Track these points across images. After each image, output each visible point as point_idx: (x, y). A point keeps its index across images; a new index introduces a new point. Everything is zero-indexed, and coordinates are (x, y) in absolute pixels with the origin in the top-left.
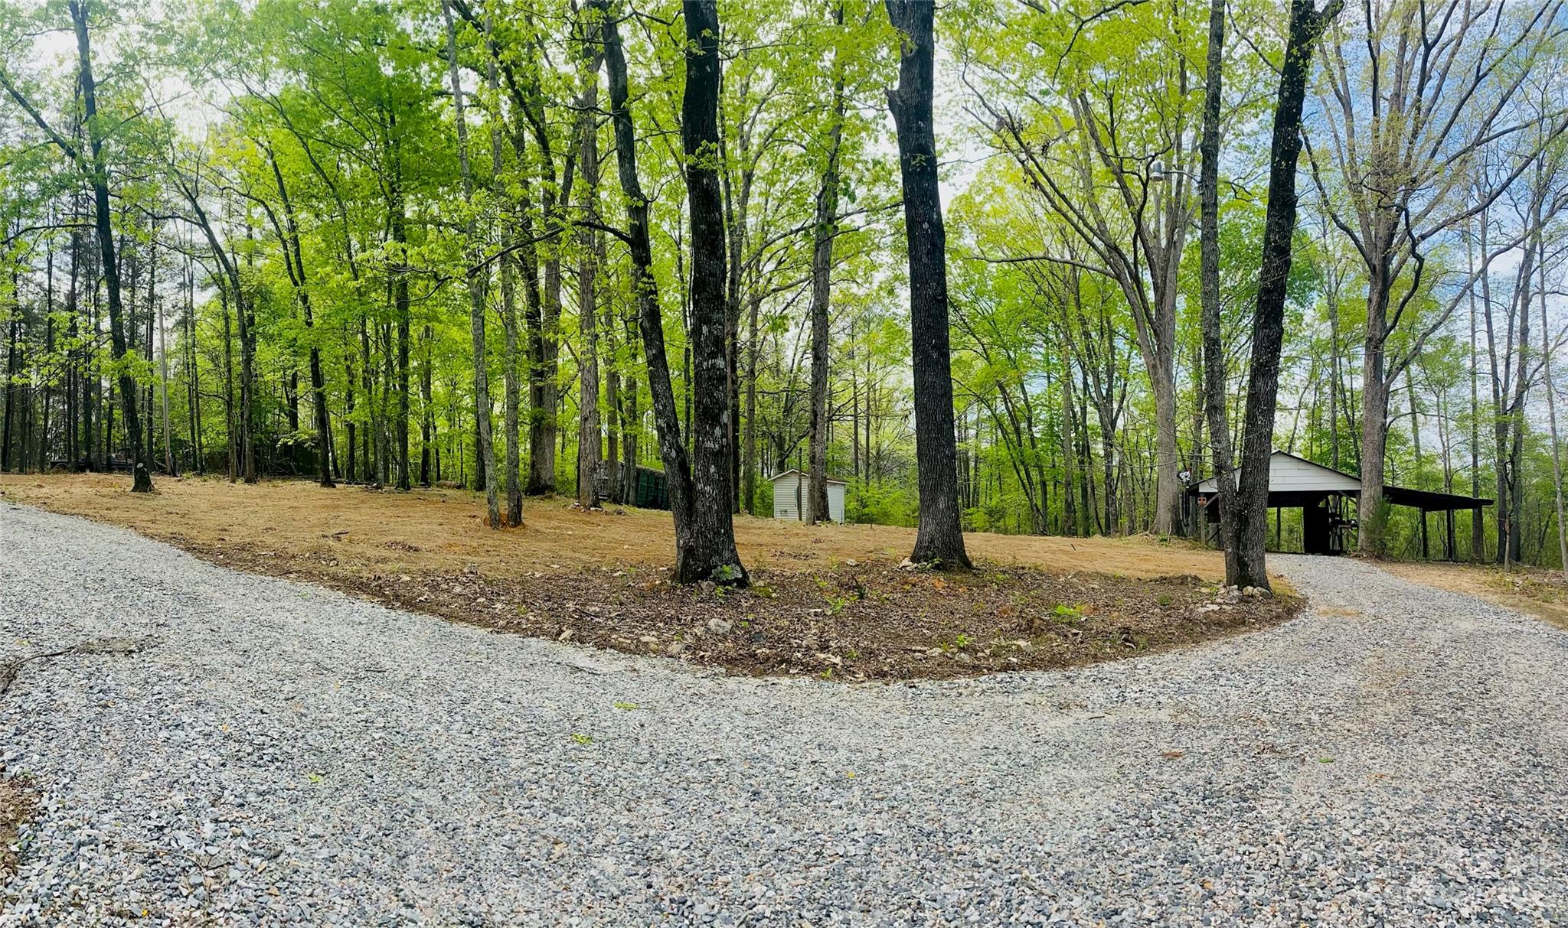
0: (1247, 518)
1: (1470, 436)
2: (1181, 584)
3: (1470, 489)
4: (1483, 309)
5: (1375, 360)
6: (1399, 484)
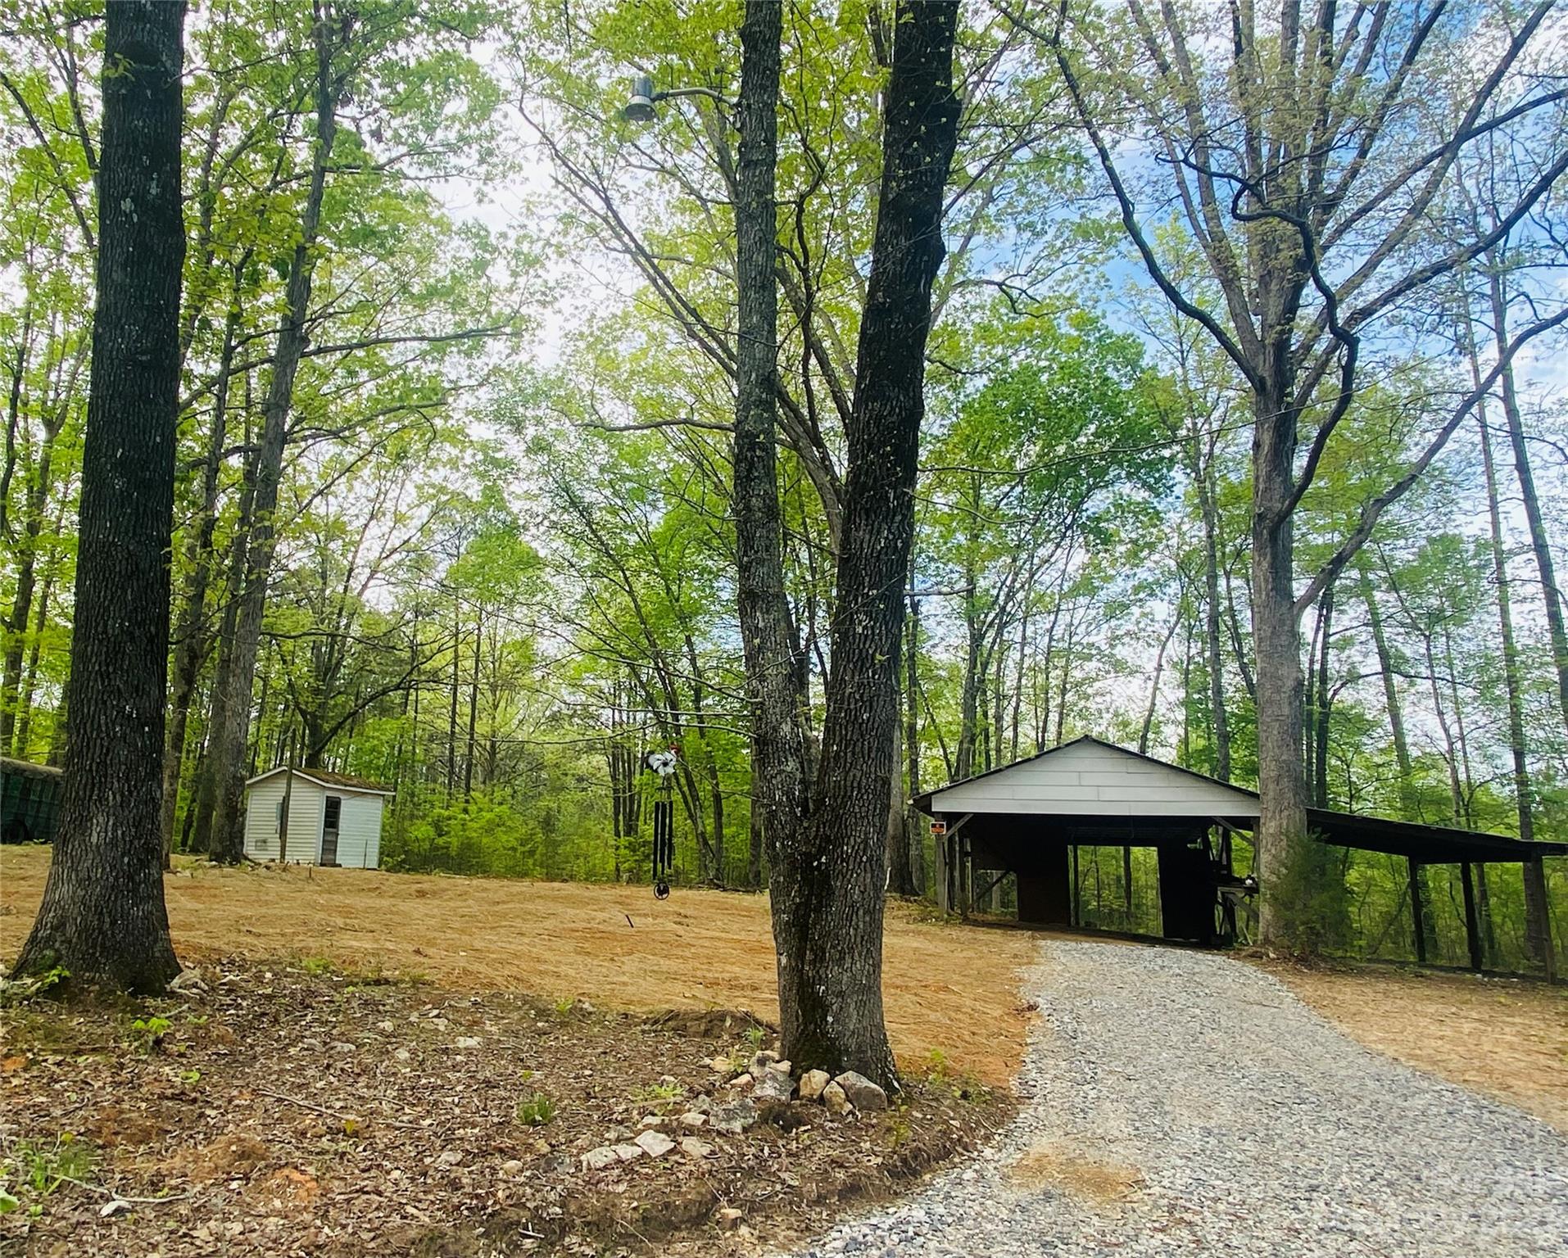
0: (826, 877)
1: (1503, 713)
2: (706, 1033)
3: (1515, 819)
4: (1511, 458)
5: (1274, 557)
6: (1363, 808)
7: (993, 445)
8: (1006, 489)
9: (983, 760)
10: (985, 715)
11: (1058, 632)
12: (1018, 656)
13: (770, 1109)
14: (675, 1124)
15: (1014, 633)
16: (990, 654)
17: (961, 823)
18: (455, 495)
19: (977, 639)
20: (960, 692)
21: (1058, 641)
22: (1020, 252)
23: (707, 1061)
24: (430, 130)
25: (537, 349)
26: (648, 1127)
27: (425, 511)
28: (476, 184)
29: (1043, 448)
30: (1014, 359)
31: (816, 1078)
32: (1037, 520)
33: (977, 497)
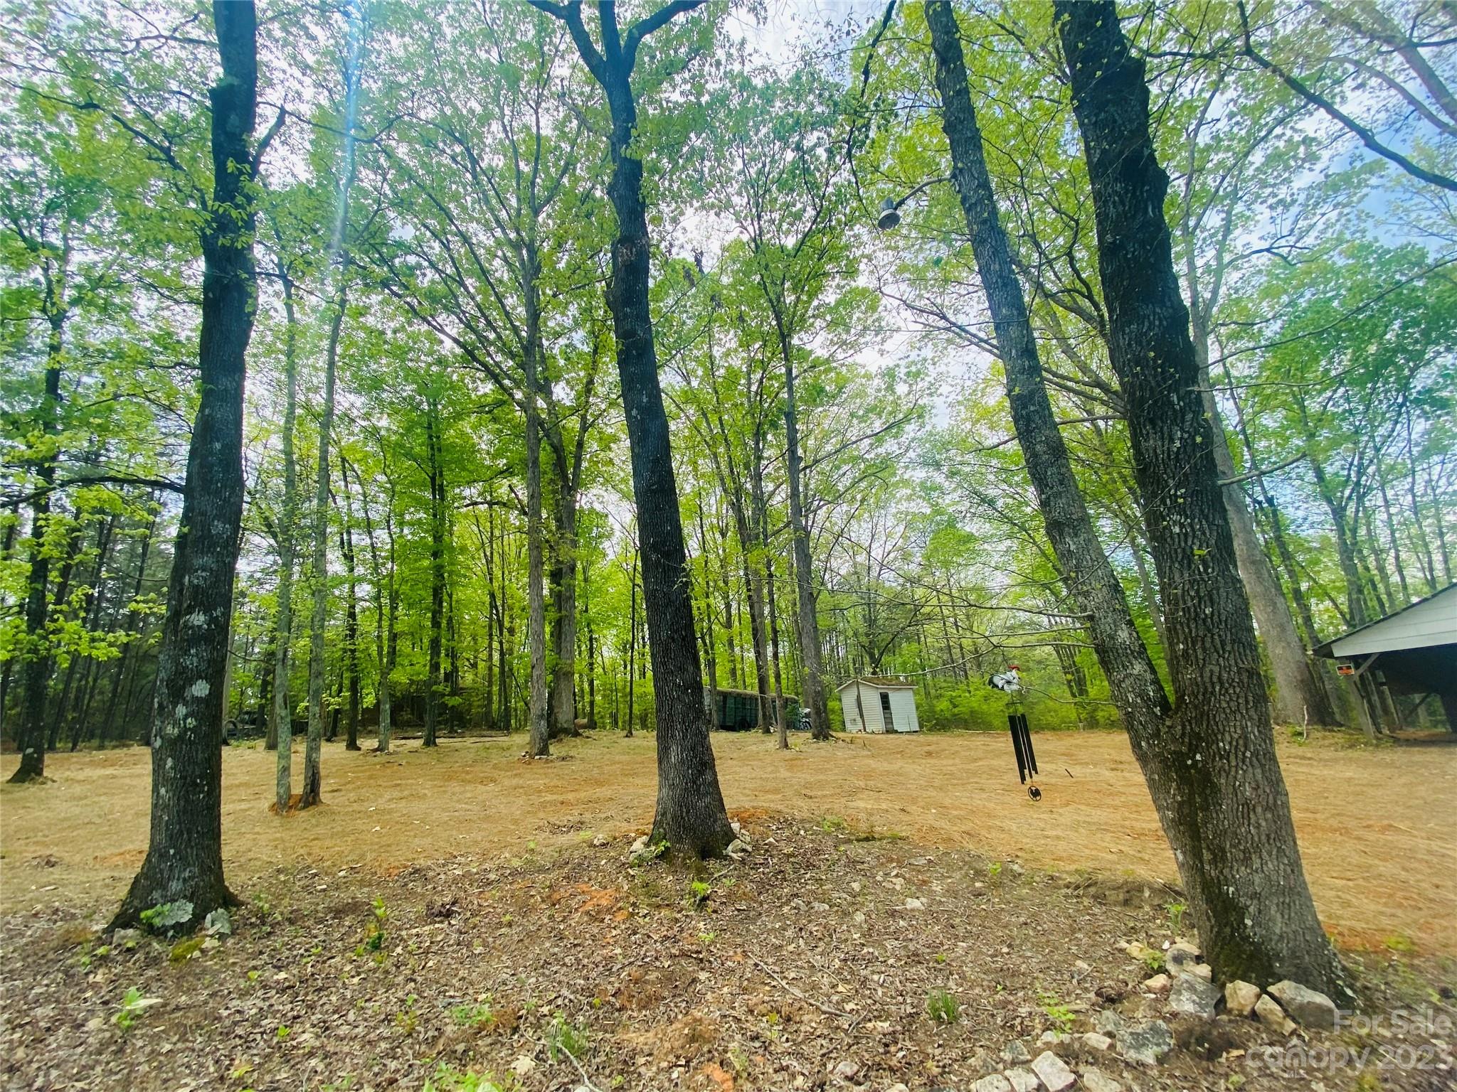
7: (1304, 368)
8: (1329, 394)
9: (1375, 603)
10: (1367, 569)
11: (1419, 489)
12: (1385, 516)
13: (1190, 1031)
14: (1076, 1045)
15: (1375, 499)
16: (1356, 521)
17: (1369, 662)
18: (914, 514)
19: (1339, 513)
20: (1337, 557)
21: (1422, 496)
22: (1278, 221)
23: (1123, 944)
24: (848, 332)
25: (934, 420)
26: (1048, 1046)
27: (902, 528)
28: (877, 348)
29: (1354, 352)
30: (1301, 300)
31: (1242, 993)
32: (1367, 408)
33: (1303, 408)
